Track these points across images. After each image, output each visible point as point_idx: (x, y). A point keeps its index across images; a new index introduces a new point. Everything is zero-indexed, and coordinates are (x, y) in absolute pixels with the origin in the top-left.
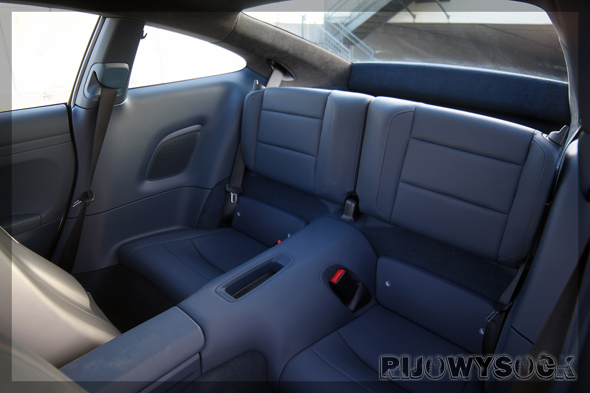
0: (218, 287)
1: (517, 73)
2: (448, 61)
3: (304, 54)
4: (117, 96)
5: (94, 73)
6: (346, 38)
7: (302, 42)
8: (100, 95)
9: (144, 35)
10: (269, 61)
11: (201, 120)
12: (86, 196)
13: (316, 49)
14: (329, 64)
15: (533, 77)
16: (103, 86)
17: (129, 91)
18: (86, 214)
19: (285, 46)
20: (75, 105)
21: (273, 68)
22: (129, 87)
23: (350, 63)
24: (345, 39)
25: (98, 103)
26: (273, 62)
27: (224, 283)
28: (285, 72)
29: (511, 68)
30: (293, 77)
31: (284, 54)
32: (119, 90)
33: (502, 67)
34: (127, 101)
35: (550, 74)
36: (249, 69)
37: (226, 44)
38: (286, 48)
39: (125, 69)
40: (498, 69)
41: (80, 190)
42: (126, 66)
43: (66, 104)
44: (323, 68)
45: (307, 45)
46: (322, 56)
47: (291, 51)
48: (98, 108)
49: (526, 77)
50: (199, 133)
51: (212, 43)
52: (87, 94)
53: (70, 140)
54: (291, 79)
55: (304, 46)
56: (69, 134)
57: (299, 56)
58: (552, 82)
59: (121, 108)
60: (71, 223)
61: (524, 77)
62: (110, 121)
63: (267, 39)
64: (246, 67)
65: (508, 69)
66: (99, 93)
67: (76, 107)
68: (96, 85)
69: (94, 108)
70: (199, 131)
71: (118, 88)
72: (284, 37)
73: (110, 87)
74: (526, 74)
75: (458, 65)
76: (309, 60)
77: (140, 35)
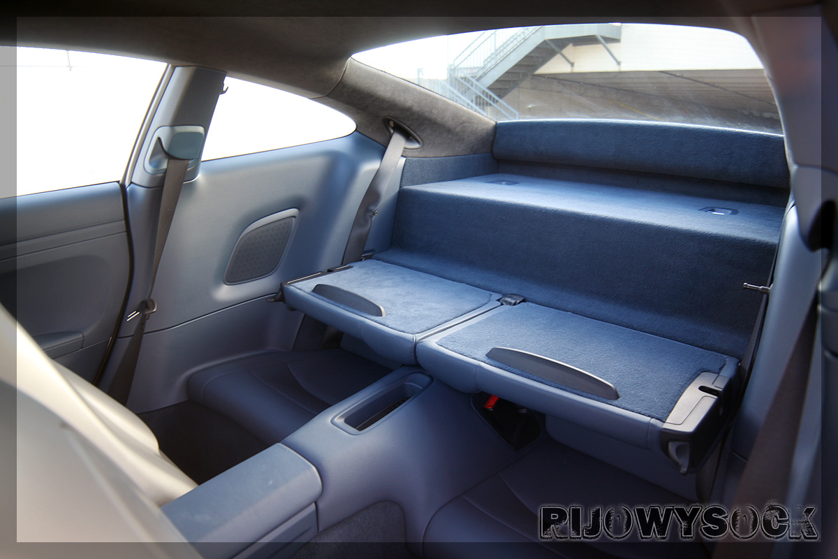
0: (335, 417)
1: (717, 126)
2: (625, 115)
3: (433, 111)
4: (188, 169)
5: (159, 139)
6: (480, 97)
7: (430, 96)
8: (166, 170)
9: (224, 89)
10: (386, 122)
11: (298, 203)
12: (145, 306)
13: (449, 104)
14: (465, 124)
15: (737, 130)
16: (169, 156)
17: (202, 165)
18: (145, 331)
19: (408, 101)
20: (131, 183)
21: (392, 131)
22: (203, 159)
23: (494, 123)
24: (478, 97)
25: (163, 179)
26: (392, 123)
27: (342, 412)
28: (408, 136)
29: (708, 119)
30: (418, 142)
31: (407, 112)
32: (190, 162)
33: (697, 119)
34: (200, 177)
35: (759, 125)
36: (360, 133)
37: (331, 100)
38: (409, 103)
39: (199, 134)
40: (692, 123)
41: (137, 297)
42: (201, 129)
43: (118, 182)
44: (458, 130)
45: (437, 99)
46: (456, 114)
47: (416, 108)
48: (163, 186)
49: (729, 131)
50: (294, 219)
51: (311, 99)
52: (149, 168)
53: (125, 229)
54: (417, 146)
55: (433, 101)
56: (124, 222)
57: (427, 114)
58: (762, 135)
59: (192, 187)
60: (123, 345)
61: (726, 131)
62: (178, 204)
63: (384, 92)
64: (356, 130)
65: (704, 121)
66: (164, 166)
67: (132, 185)
68: (160, 156)
69: (157, 187)
70: (294, 217)
71: (189, 160)
72: (406, 90)
73: (180, 157)
74: (729, 126)
75: (638, 119)
76: (439, 120)
77: (220, 90)
